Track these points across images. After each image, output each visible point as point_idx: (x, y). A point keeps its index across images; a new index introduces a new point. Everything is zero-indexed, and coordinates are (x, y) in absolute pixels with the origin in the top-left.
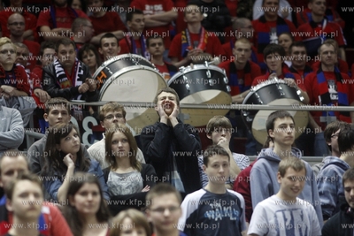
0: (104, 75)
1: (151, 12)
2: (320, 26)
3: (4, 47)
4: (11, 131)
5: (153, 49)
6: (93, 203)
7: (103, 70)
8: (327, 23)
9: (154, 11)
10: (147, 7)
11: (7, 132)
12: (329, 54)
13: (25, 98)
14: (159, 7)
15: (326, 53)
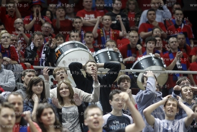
0: (59, 52)
1: (88, 18)
2: (180, 27)
3: (3, 35)
4: (8, 82)
5: (87, 39)
6: (51, 119)
7: (59, 50)
8: (184, 25)
9: (90, 18)
10: (86, 16)
11: (6, 83)
12: (174, 43)
13: (17, 65)
14: (93, 16)
15: (173, 42)
